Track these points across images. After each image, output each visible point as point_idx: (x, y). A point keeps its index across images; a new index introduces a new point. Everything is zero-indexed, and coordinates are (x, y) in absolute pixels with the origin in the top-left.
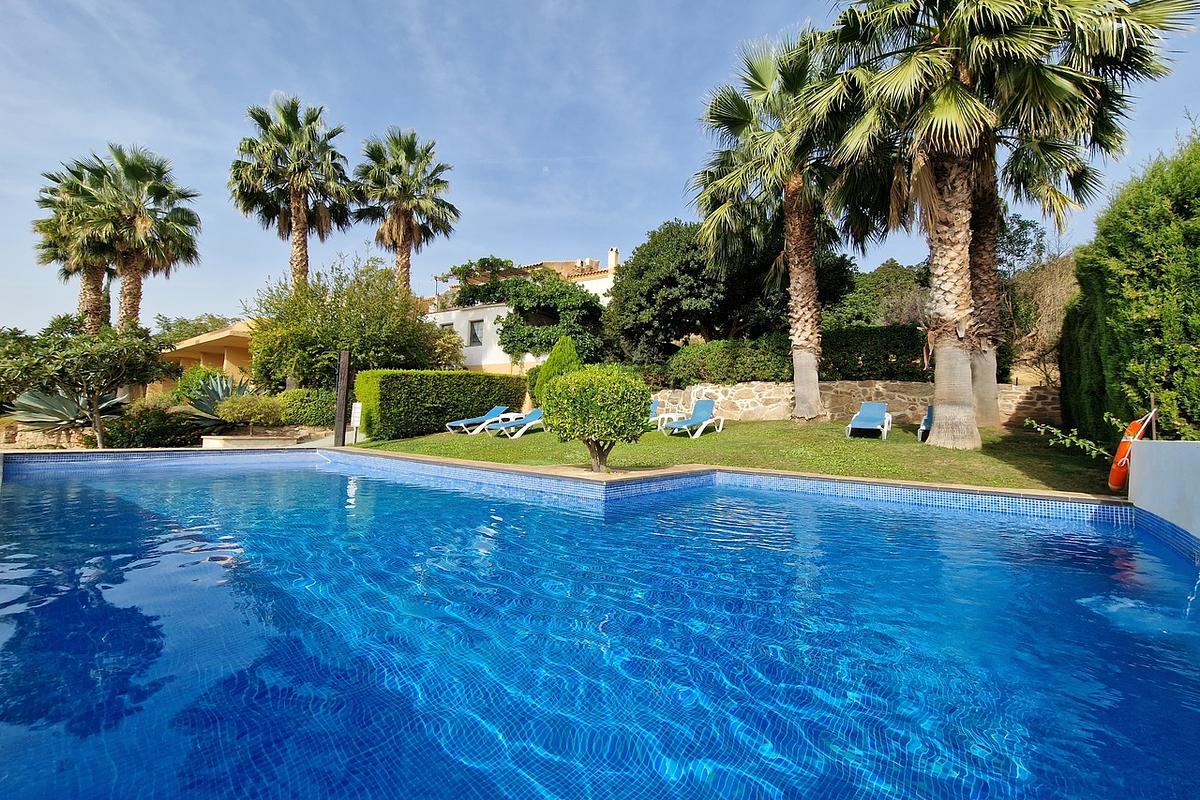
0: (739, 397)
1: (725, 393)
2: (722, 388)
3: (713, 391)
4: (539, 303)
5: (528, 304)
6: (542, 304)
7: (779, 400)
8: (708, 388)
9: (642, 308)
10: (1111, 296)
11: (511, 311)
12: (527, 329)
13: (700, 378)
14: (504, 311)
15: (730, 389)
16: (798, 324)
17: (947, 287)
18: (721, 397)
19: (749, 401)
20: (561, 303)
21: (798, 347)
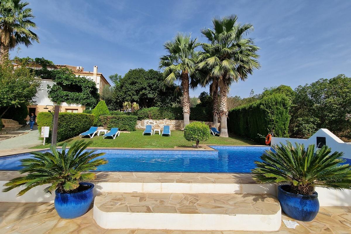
0: (160, 123)
1: (156, 122)
2: (155, 121)
3: (152, 122)
4: (72, 83)
5: (65, 83)
6: (73, 84)
7: (171, 125)
8: (151, 121)
9: (133, 95)
10: (266, 115)
11: (55, 84)
12: (65, 93)
13: (148, 117)
14: (52, 83)
15: (158, 121)
16: (186, 107)
17: (224, 104)
18: (155, 124)
19: (163, 125)
20: (84, 85)
21: (185, 112)
